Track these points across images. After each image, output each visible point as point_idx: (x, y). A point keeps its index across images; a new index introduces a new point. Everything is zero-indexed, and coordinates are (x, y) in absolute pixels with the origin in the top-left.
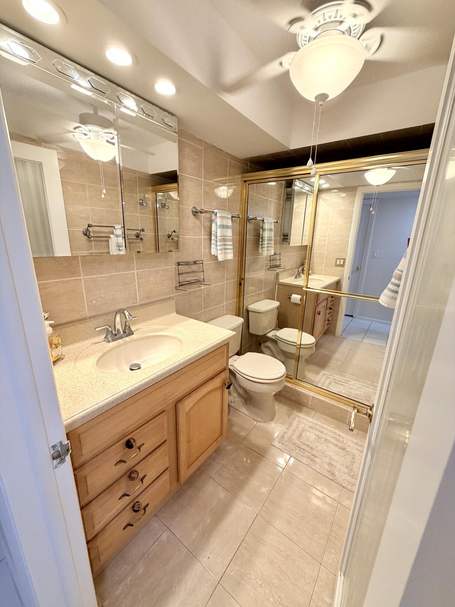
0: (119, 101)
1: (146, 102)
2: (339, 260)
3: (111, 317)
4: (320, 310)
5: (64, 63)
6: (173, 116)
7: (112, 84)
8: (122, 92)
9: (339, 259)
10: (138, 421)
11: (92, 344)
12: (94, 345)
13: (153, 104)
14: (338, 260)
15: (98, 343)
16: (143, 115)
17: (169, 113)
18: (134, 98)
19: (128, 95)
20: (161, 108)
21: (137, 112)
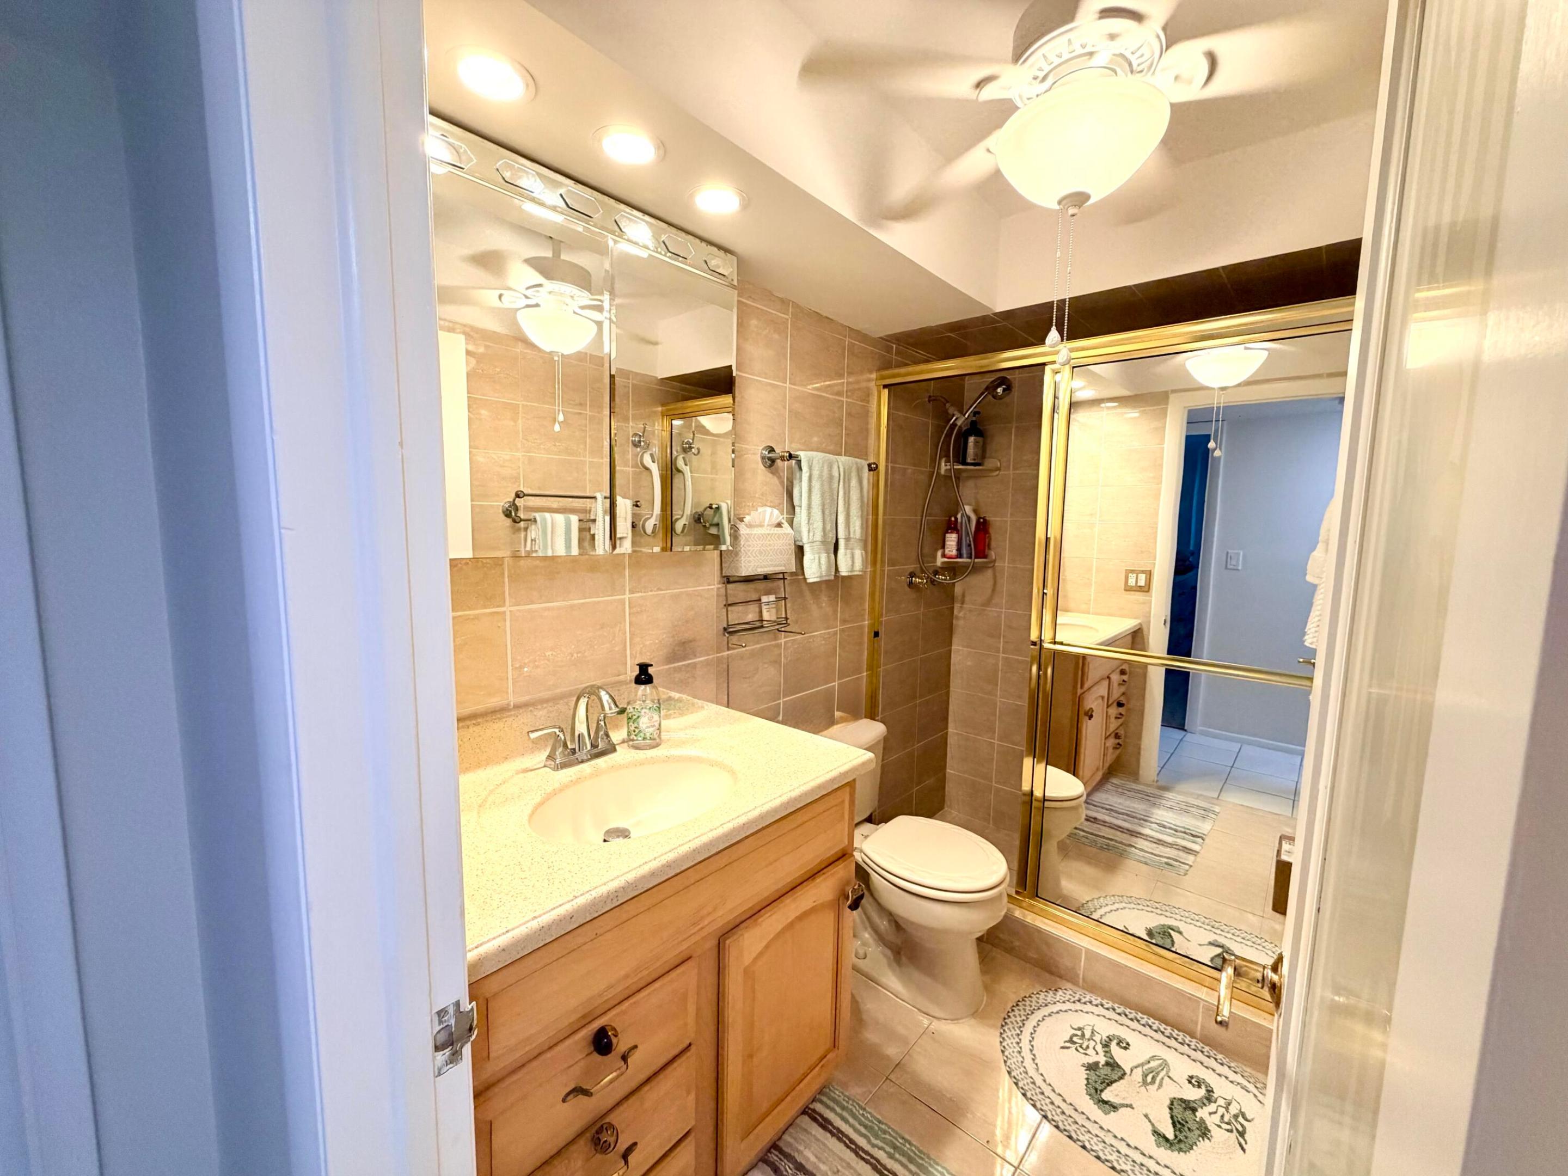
0: (618, 230)
1: (674, 230)
2: (1135, 575)
3: (564, 708)
4: (1093, 707)
5: (517, 165)
6: (728, 255)
7: (606, 198)
8: (625, 212)
9: (1132, 571)
10: (627, 976)
11: (518, 773)
12: (522, 775)
13: (688, 232)
14: (1130, 575)
15: (531, 770)
16: (665, 255)
17: (720, 247)
18: (647, 222)
19: (638, 218)
20: (702, 239)
21: (652, 249)
